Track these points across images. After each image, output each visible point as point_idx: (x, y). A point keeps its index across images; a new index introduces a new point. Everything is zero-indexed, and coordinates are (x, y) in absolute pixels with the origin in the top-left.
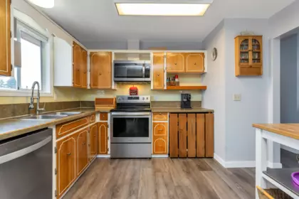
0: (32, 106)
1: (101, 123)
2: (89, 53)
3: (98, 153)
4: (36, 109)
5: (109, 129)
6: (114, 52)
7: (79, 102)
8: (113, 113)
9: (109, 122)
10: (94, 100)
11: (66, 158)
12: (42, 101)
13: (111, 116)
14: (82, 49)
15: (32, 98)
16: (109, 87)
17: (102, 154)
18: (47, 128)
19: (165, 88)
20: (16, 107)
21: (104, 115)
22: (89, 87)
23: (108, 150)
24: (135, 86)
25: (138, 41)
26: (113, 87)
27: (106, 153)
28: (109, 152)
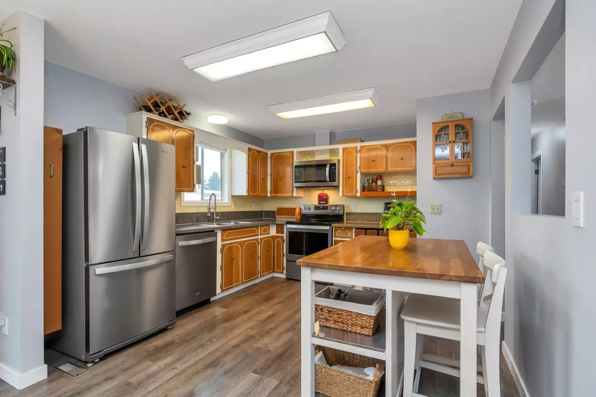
0: (209, 215)
1: (277, 237)
2: (269, 155)
3: (274, 271)
4: (213, 217)
5: (285, 244)
6: (295, 150)
7: (262, 211)
8: (289, 226)
9: (284, 235)
10: (275, 210)
11: (230, 260)
12: (218, 210)
13: (287, 228)
14: (259, 152)
15: (209, 209)
16: (290, 195)
17: (277, 272)
18: (213, 231)
19: (358, 195)
20: (199, 215)
21: (280, 228)
22: (269, 195)
23: (283, 269)
24: (326, 192)
25: (329, 131)
26: (295, 195)
27: (282, 273)
28: (285, 272)
